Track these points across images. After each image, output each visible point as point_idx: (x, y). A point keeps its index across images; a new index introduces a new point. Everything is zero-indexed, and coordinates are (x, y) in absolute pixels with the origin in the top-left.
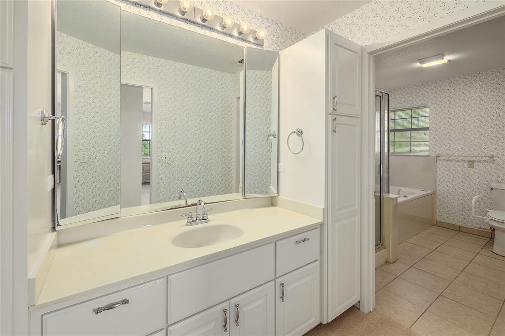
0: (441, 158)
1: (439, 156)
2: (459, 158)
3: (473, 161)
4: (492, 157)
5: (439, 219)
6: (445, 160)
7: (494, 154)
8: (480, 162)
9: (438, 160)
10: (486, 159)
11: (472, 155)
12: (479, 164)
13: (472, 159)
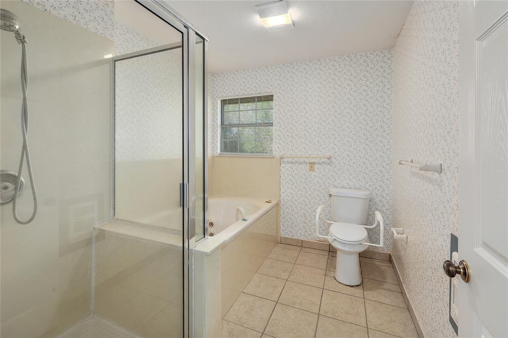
0: (285, 160)
1: (283, 158)
2: (301, 160)
3: (314, 163)
4: (329, 159)
5: (283, 234)
6: (288, 162)
7: (331, 154)
8: (319, 163)
9: (282, 163)
10: (325, 160)
11: (313, 156)
12: (319, 166)
13: (312, 161)
